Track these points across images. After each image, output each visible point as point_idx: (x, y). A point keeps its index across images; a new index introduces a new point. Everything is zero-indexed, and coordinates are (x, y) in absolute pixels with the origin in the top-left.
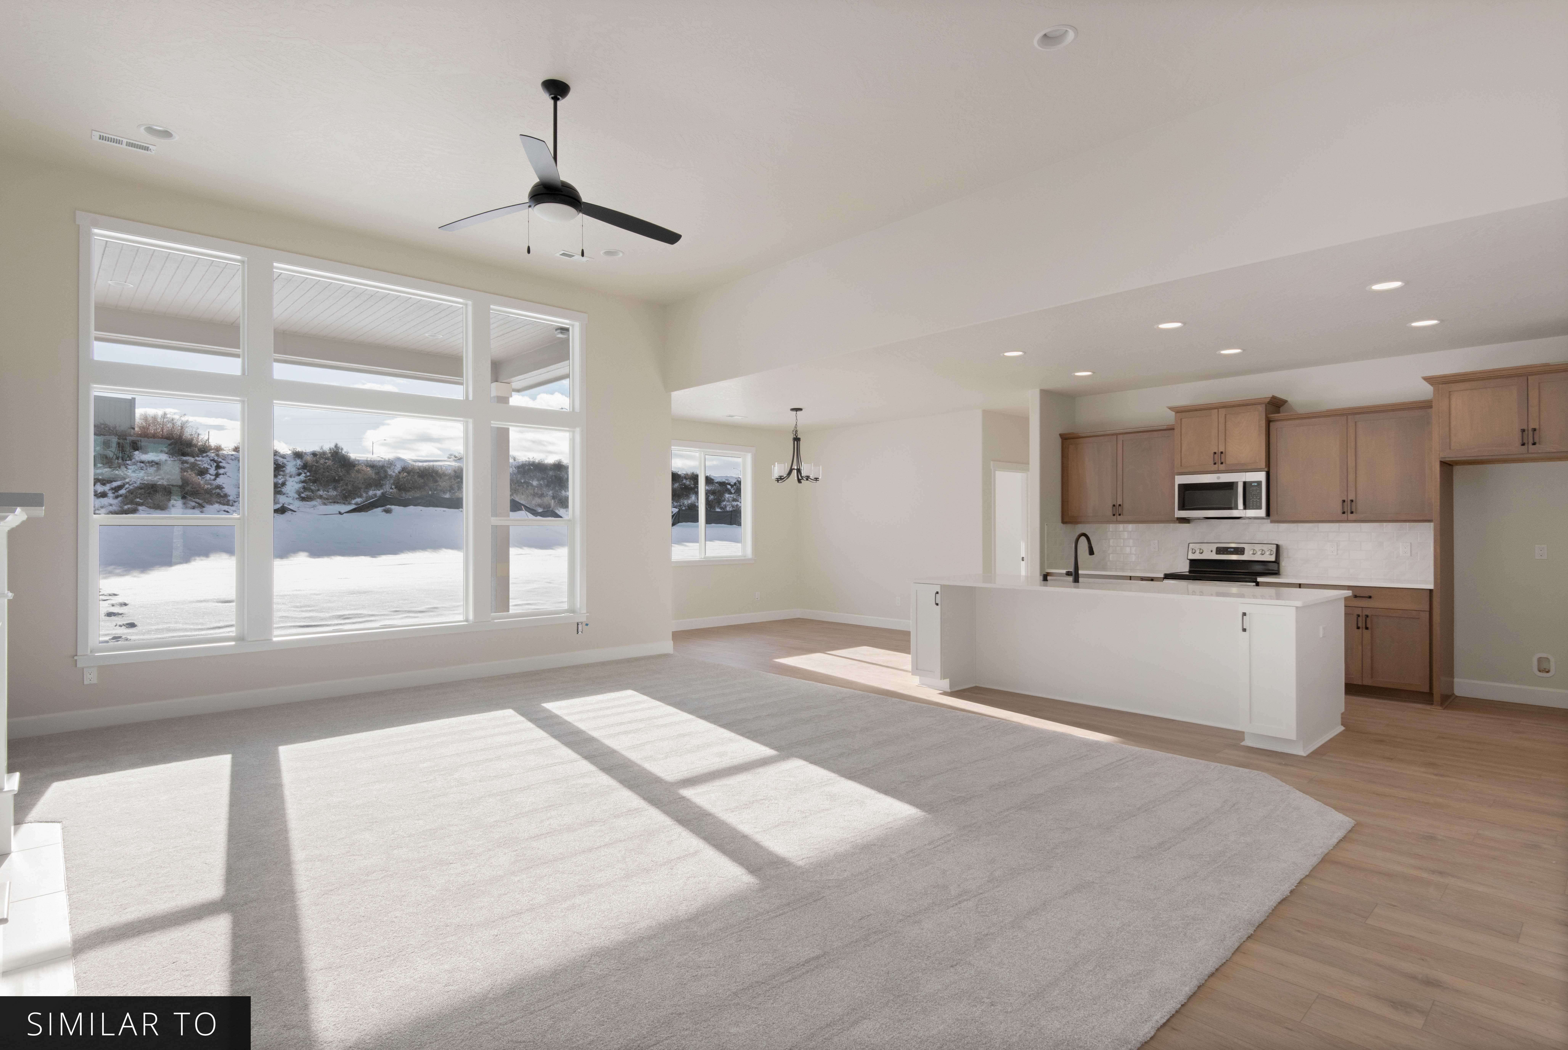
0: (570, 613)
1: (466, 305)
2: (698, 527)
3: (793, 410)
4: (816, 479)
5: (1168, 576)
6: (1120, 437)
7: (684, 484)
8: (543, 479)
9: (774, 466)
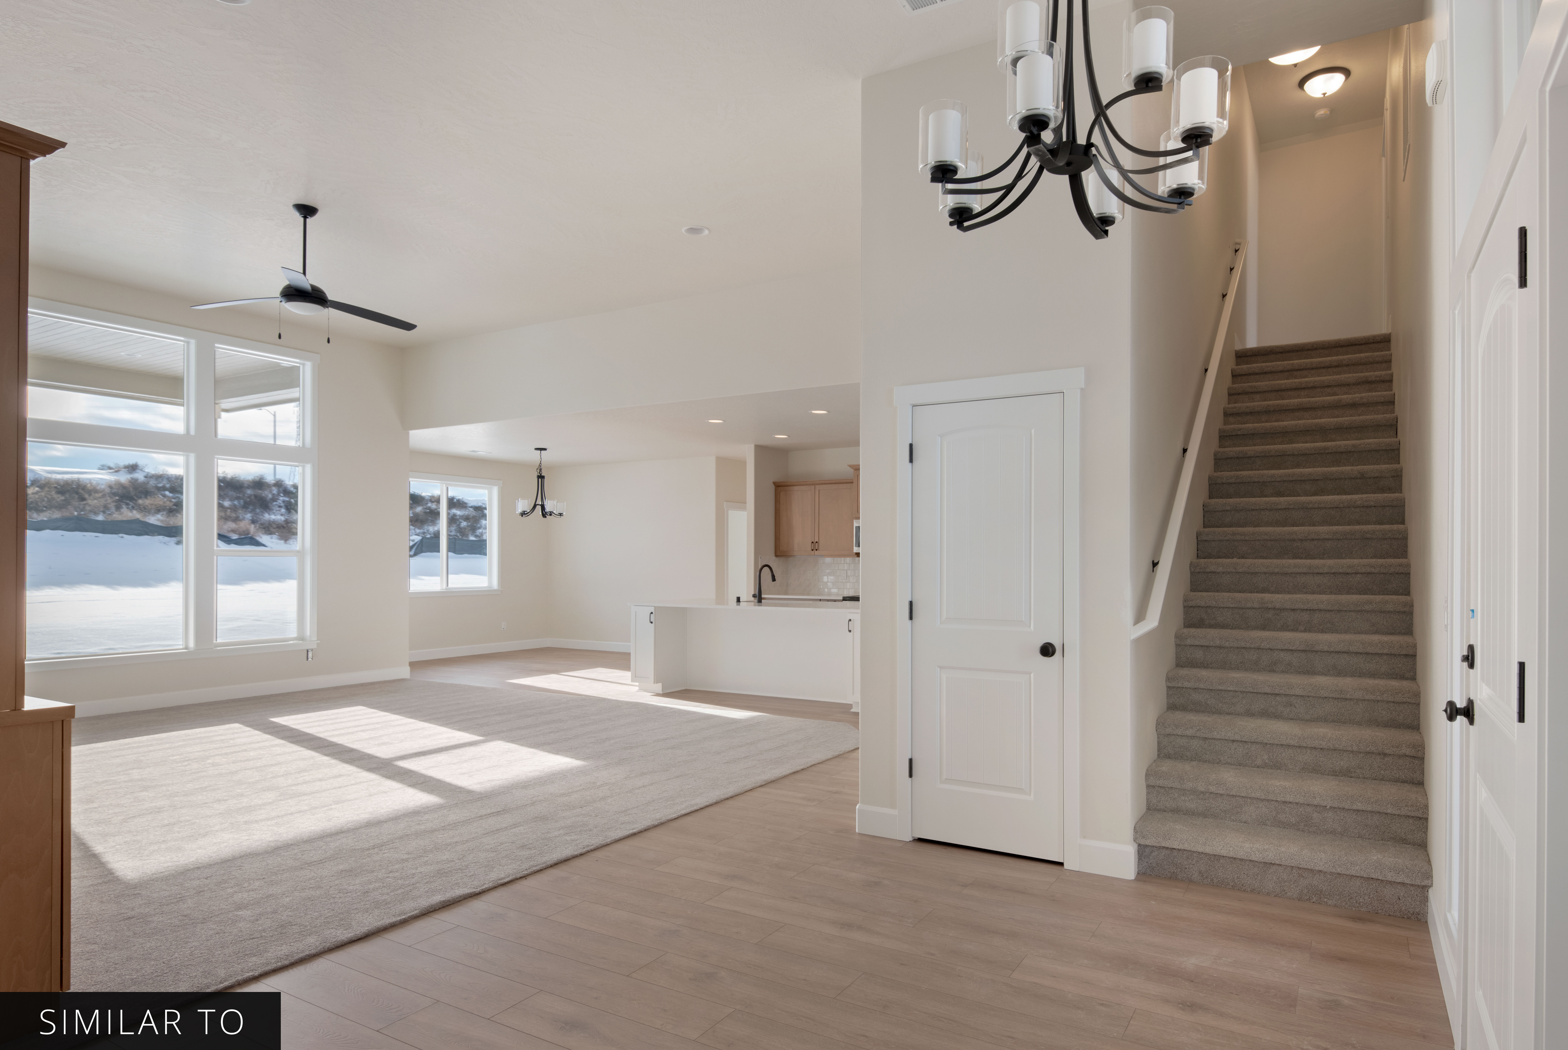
0: (300, 641)
1: (188, 343)
2: (439, 557)
3: (537, 449)
4: (561, 515)
5: (845, 599)
6: (817, 487)
7: (429, 508)
8: (238, 498)
9: (518, 501)
